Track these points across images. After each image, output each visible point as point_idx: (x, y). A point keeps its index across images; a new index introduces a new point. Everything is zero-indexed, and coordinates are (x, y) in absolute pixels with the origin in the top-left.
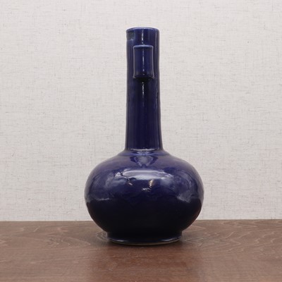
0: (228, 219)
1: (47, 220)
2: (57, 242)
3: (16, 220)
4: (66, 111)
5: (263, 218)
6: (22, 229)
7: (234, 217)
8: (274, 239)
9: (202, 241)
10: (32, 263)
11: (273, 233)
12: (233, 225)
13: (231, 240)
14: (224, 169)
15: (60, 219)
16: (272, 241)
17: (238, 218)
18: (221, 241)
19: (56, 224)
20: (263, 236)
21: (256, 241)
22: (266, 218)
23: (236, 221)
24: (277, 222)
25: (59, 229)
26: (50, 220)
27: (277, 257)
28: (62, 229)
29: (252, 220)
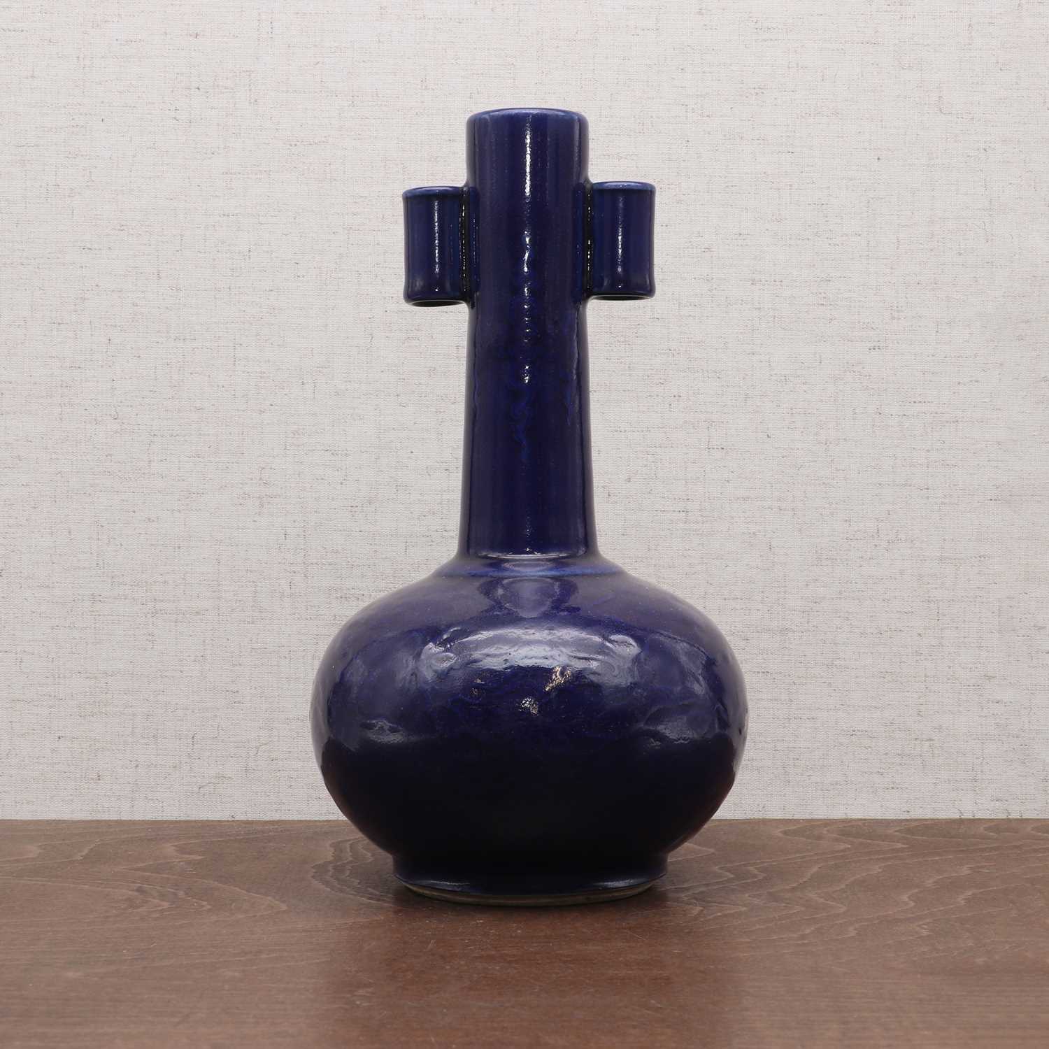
2: (162, 896)
6: (33, 850)
7: (820, 810)
8: (969, 893)
9: (700, 898)
10: (70, 975)
11: (965, 871)
12: (819, 838)
13: (812, 894)
15: (173, 811)
16: (961, 900)
17: (838, 813)
18: (773, 897)
19: (156, 831)
20: (929, 883)
21: (905, 898)
22: (942, 815)
23: (827, 823)
25: (169, 849)
27: (980, 961)
28: (182, 850)
29: (889, 822)
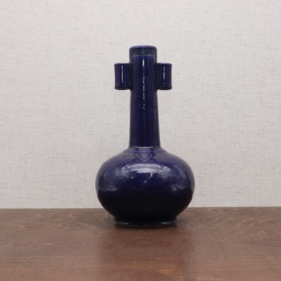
1: (60, 208)
2: (69, 226)
5: (244, 206)
6: (39, 216)
7: (219, 205)
8: (253, 224)
9: (192, 226)
10: (48, 244)
11: (252, 219)
12: (219, 211)
13: (217, 225)
14: (211, 164)
16: (251, 226)
17: (222, 206)
18: (208, 225)
19: (67, 211)
20: (244, 222)
21: (238, 225)
23: (221, 208)
25: (70, 215)
26: (63, 208)
27: (256, 240)
28: (73, 215)
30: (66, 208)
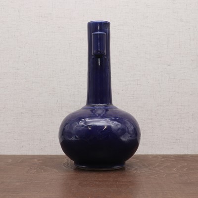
0: (155, 154)
1: (28, 154)
2: (34, 169)
3: (6, 154)
4: (41, 77)
5: (179, 154)
6: (10, 160)
8: (186, 168)
9: (136, 169)
10: (18, 184)
11: (186, 164)
12: (158, 158)
13: (157, 169)
14: (152, 119)
16: (185, 170)
17: (162, 153)
18: (150, 169)
19: (33, 157)
20: (179, 166)
21: (174, 169)
22: (181, 154)
23: (160, 155)
24: (189, 157)
25: (36, 160)
26: (30, 154)
27: (189, 181)
28: (38, 160)
29: (171, 155)
30: (32, 154)
